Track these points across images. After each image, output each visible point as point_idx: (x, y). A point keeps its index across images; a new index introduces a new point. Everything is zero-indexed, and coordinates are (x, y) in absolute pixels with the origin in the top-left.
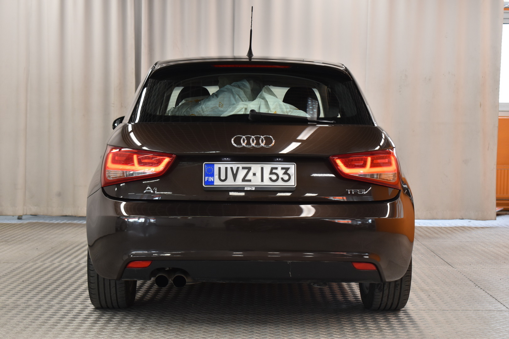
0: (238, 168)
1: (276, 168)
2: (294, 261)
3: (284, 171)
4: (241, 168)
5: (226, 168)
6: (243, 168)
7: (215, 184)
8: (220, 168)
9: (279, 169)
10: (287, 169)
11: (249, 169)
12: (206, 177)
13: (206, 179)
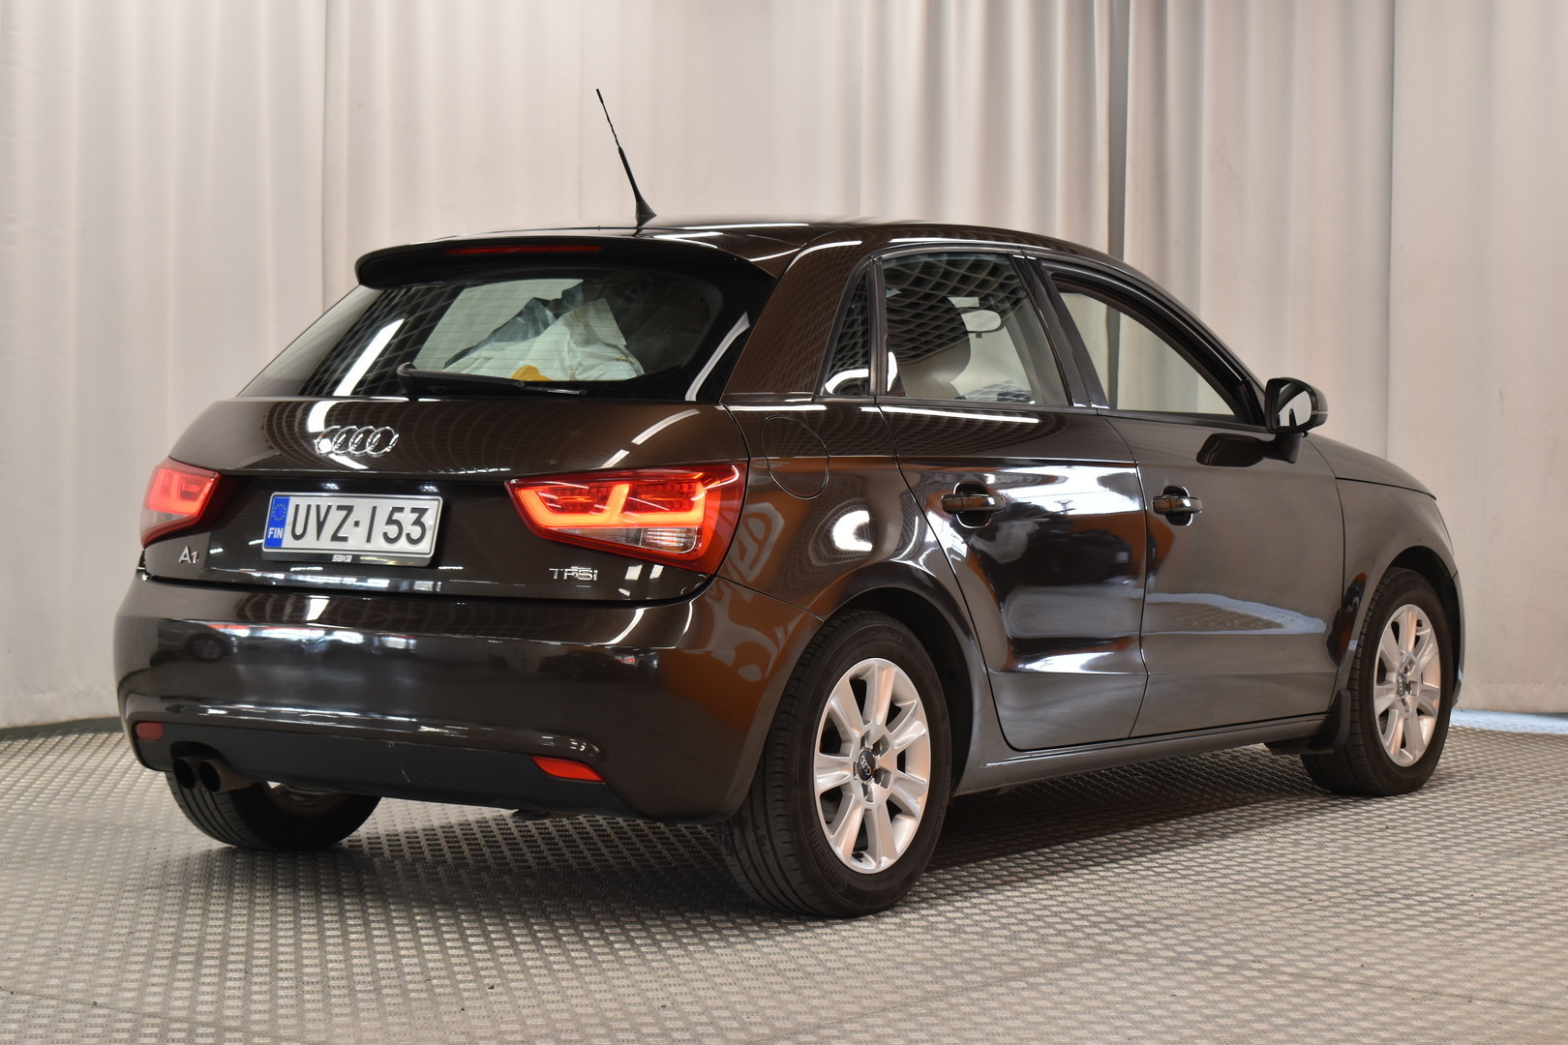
0: (329, 507)
1: (401, 510)
2: (402, 743)
3: (416, 515)
4: (334, 509)
5: (309, 507)
6: (340, 508)
7: (283, 546)
8: (297, 507)
9: (407, 510)
10: (422, 512)
11: (349, 509)
12: (272, 529)
13: (271, 533)
